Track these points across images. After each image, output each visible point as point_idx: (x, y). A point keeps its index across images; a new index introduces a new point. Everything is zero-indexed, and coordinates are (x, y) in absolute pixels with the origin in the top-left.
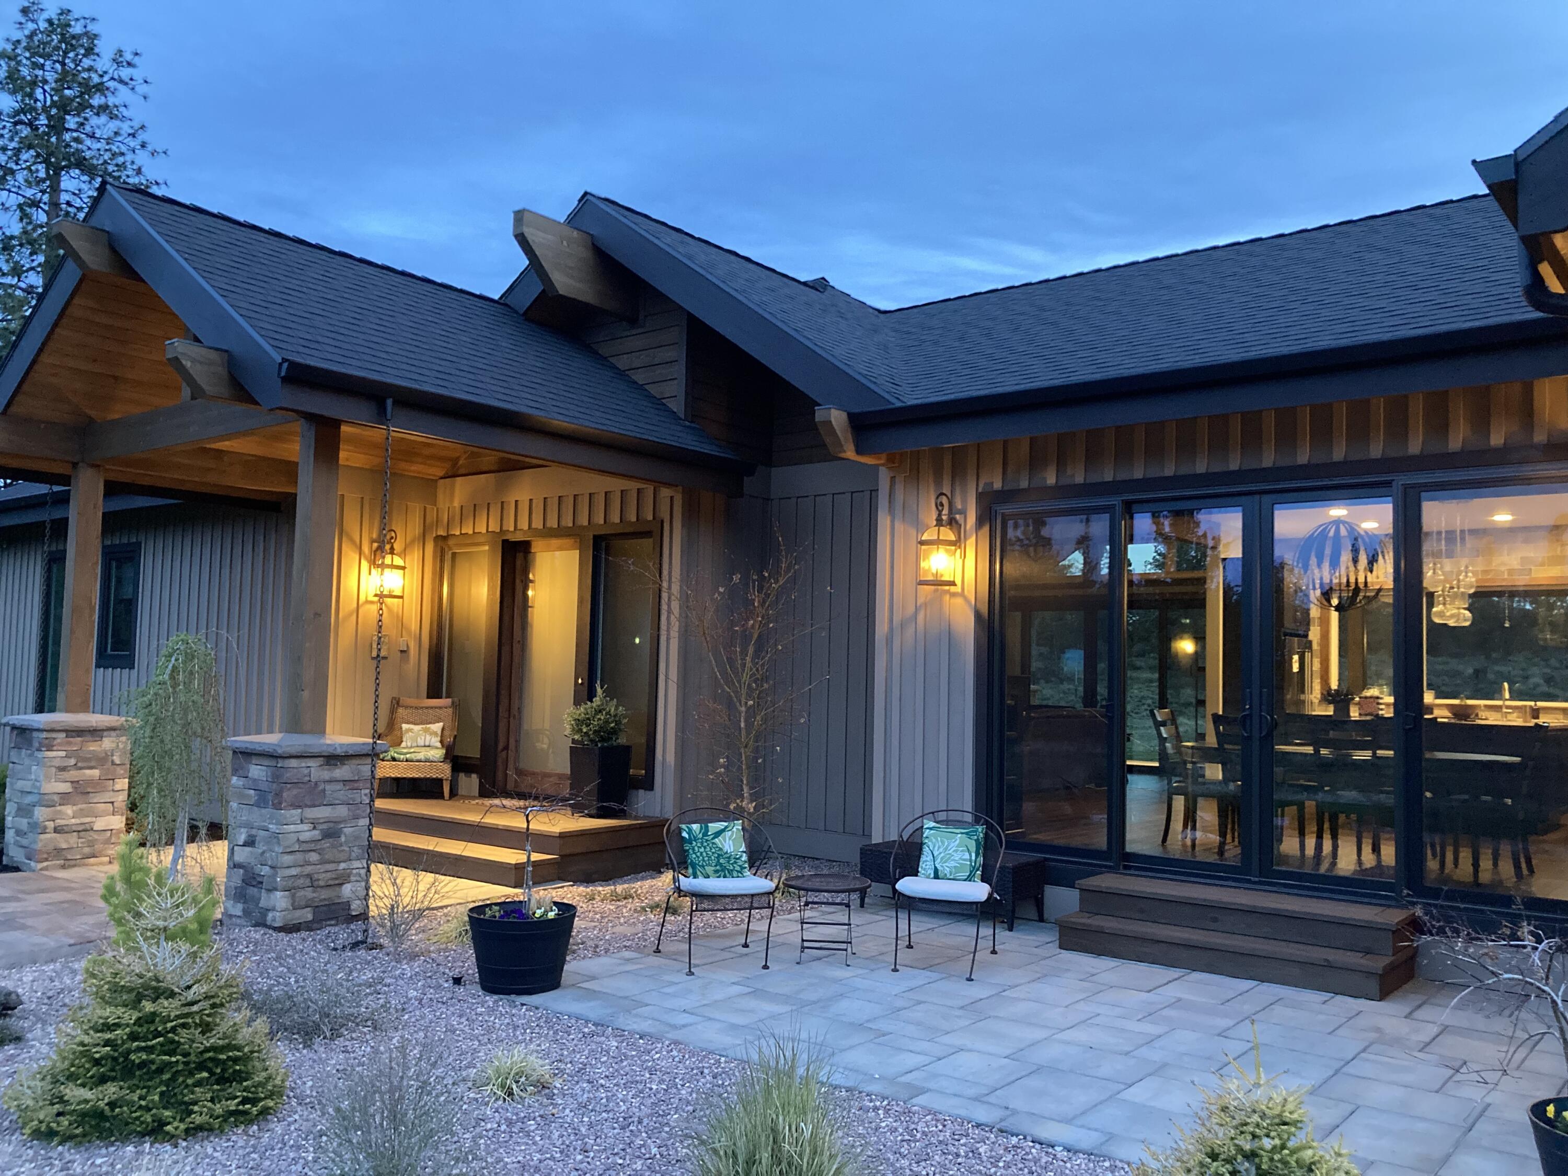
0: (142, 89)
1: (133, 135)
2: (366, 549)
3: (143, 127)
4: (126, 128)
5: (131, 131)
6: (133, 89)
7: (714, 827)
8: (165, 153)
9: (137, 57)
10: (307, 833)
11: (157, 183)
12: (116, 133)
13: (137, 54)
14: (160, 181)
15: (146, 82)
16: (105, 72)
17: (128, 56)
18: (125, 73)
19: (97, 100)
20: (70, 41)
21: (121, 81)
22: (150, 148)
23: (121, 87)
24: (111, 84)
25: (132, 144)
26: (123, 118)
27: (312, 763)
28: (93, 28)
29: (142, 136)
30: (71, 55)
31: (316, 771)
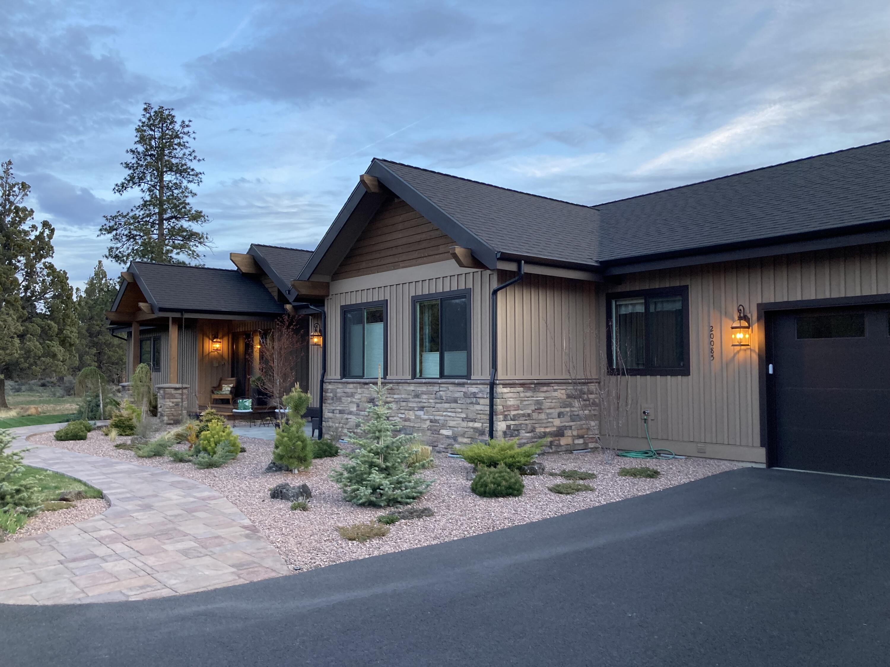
0: (193, 136)
1: (190, 155)
2: (211, 337)
3: (194, 151)
4: (187, 152)
5: (189, 153)
6: (189, 136)
7: (245, 400)
8: (203, 160)
9: (190, 123)
10: (171, 404)
11: (201, 173)
12: (184, 155)
13: (190, 121)
14: (202, 172)
15: (194, 133)
16: (178, 131)
17: (187, 123)
18: (186, 130)
19: (176, 141)
20: (163, 120)
21: (184, 133)
22: (197, 158)
23: (184, 136)
24: (181, 135)
25: (190, 158)
26: (186, 148)
27: (172, 390)
28: (173, 113)
29: (193, 155)
30: (165, 125)
31: (173, 391)
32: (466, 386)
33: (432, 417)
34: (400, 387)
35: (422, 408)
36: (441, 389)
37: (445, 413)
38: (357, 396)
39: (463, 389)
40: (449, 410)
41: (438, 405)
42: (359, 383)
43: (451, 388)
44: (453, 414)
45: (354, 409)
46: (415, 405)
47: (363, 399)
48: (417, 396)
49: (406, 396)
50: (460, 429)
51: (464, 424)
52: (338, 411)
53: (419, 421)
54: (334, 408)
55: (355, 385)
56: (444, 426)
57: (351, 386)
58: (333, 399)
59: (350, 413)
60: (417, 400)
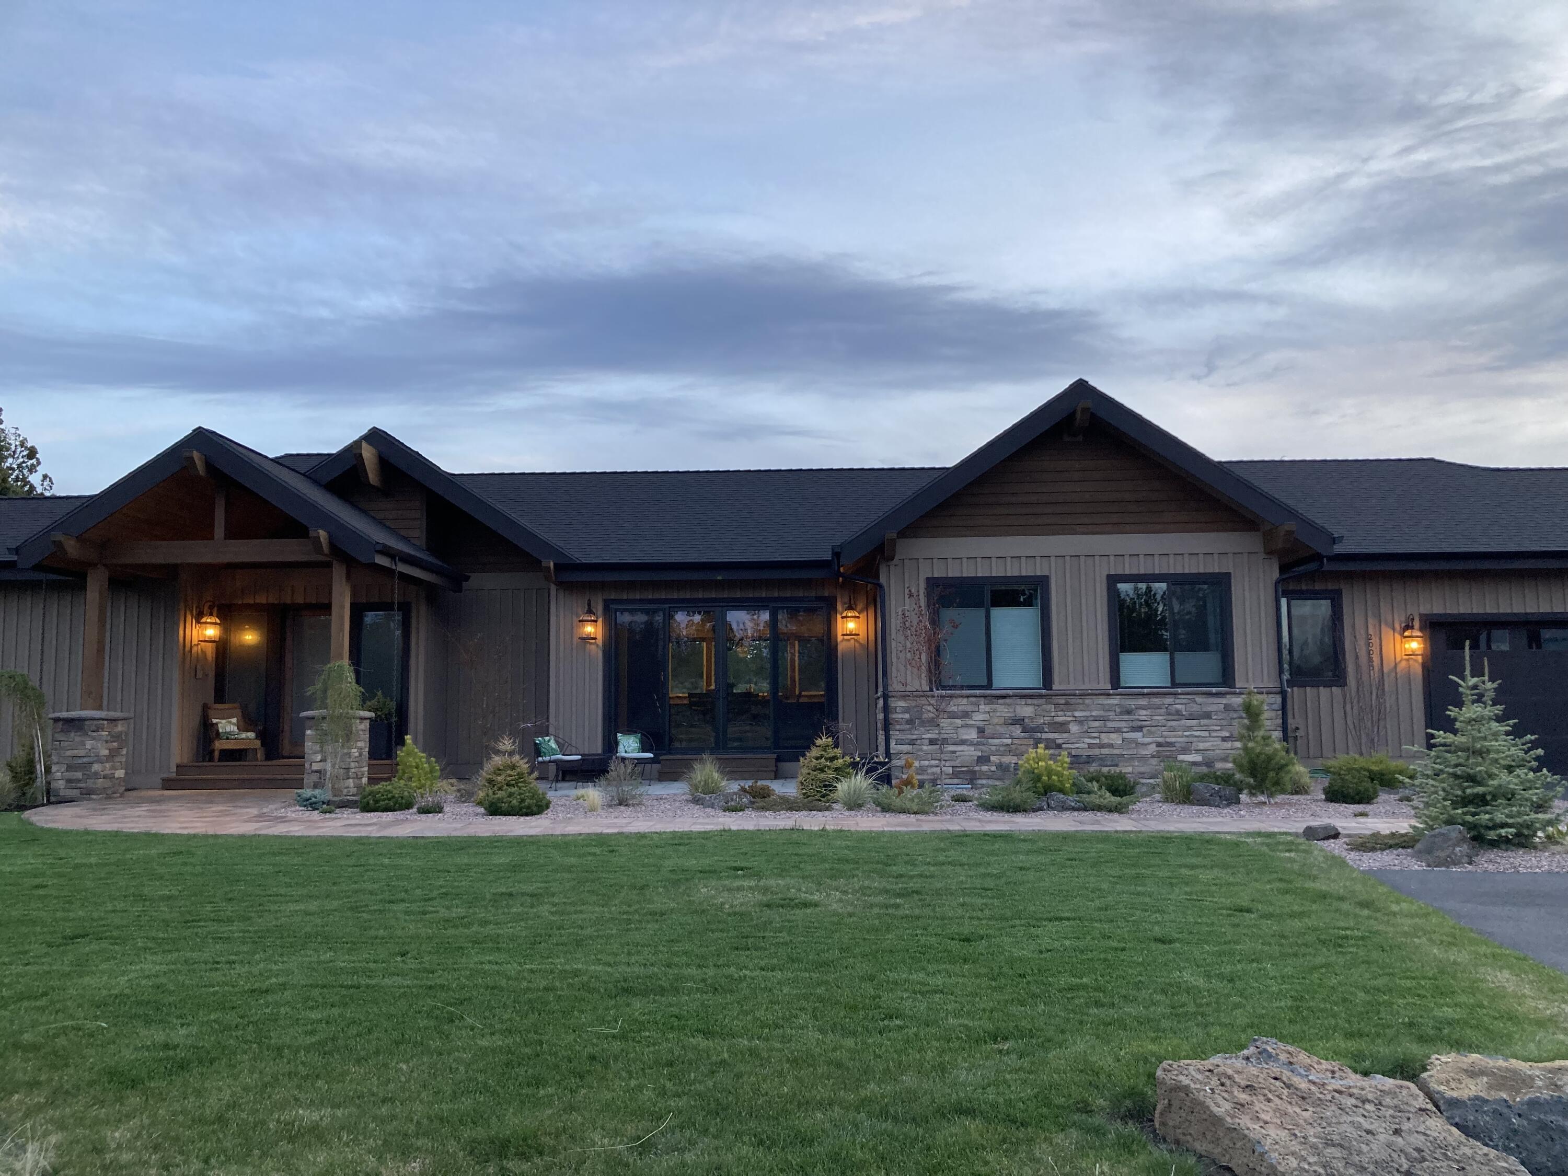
32: (1228, 696)
33: (1160, 740)
34: (1087, 701)
35: (1140, 729)
36: (1177, 701)
37: (1186, 733)
38: (978, 718)
39: (1224, 701)
40: (1195, 728)
41: (1170, 723)
42: (985, 697)
43: (1199, 699)
44: (1206, 734)
45: (972, 735)
46: (1123, 724)
47: (996, 721)
48: (1129, 712)
49: (1101, 713)
50: (1217, 751)
51: (1228, 745)
52: (927, 742)
53: (1134, 745)
54: (914, 737)
55: (973, 699)
56: (1185, 750)
57: (965, 701)
58: (910, 722)
59: (963, 742)
60: (1126, 717)
